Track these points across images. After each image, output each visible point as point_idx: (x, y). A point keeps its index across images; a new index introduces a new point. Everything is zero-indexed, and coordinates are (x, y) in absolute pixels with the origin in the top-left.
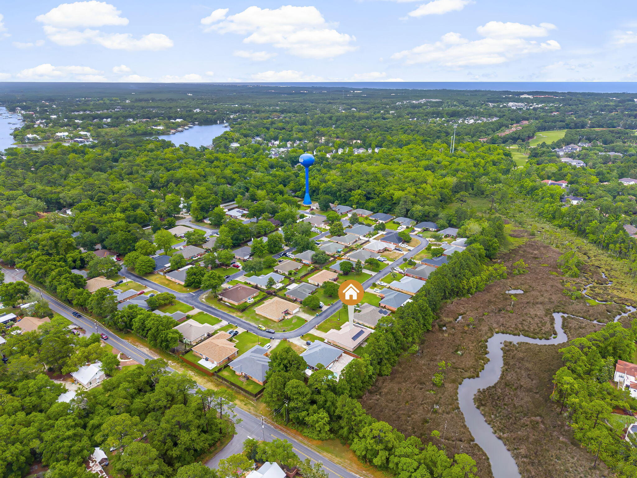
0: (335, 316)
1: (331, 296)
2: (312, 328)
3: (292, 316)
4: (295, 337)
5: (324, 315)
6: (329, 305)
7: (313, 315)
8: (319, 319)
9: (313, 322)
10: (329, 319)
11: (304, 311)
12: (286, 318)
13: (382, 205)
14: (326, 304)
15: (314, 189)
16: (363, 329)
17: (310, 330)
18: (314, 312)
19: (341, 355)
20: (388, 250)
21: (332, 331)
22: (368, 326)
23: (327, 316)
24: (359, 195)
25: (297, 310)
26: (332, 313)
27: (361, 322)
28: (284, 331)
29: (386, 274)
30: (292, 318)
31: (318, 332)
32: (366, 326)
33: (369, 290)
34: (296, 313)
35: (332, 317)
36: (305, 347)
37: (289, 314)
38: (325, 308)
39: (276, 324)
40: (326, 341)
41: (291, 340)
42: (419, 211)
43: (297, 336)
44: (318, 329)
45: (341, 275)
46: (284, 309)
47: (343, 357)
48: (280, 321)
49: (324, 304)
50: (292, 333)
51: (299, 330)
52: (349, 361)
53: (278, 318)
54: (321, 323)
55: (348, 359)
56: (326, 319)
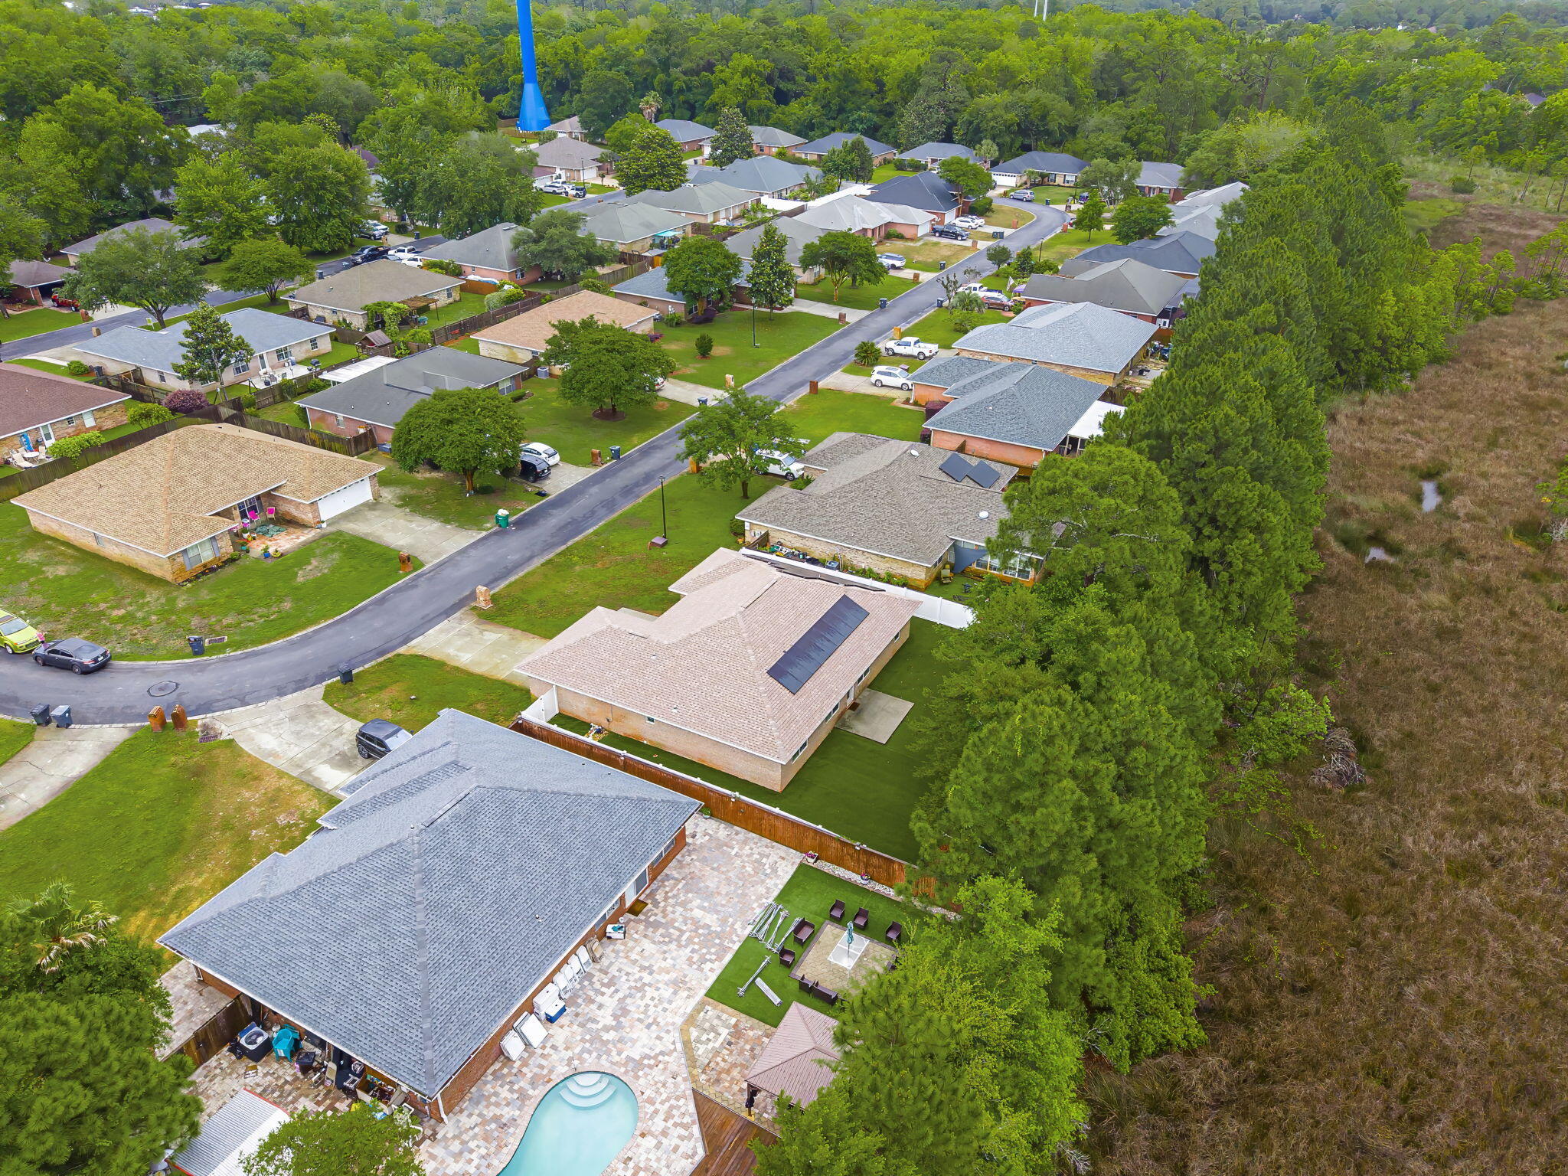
0: (630, 521)
1: (610, 416)
2: (448, 613)
3: (305, 536)
4: (282, 692)
5: (558, 518)
6: (594, 460)
7: (463, 519)
8: (514, 546)
9: (467, 567)
10: (587, 543)
11: (414, 504)
12: (257, 548)
13: (841, 110)
14: (570, 457)
15: (560, 72)
16: (854, 594)
17: (428, 623)
18: (481, 504)
19: (680, 841)
20: (900, 237)
21: (600, 618)
22: (881, 568)
23: (575, 526)
24: (746, 72)
25: (364, 493)
26: (610, 505)
27: (819, 549)
28: (198, 649)
29: (915, 313)
30: (303, 554)
31: (494, 635)
32: (864, 573)
33: (840, 380)
34: (346, 516)
35: (611, 526)
36: (333, 778)
37: (287, 522)
38: (565, 477)
39: (154, 596)
40: (536, 714)
41: (230, 724)
42: (1007, 108)
43: (300, 685)
44: (499, 613)
45: (675, 323)
46: (245, 486)
47: (704, 860)
48: (197, 577)
49: (557, 458)
50: (264, 663)
51: (329, 632)
52: (761, 890)
53: (191, 554)
54: (521, 574)
55: (749, 869)
56: (570, 543)
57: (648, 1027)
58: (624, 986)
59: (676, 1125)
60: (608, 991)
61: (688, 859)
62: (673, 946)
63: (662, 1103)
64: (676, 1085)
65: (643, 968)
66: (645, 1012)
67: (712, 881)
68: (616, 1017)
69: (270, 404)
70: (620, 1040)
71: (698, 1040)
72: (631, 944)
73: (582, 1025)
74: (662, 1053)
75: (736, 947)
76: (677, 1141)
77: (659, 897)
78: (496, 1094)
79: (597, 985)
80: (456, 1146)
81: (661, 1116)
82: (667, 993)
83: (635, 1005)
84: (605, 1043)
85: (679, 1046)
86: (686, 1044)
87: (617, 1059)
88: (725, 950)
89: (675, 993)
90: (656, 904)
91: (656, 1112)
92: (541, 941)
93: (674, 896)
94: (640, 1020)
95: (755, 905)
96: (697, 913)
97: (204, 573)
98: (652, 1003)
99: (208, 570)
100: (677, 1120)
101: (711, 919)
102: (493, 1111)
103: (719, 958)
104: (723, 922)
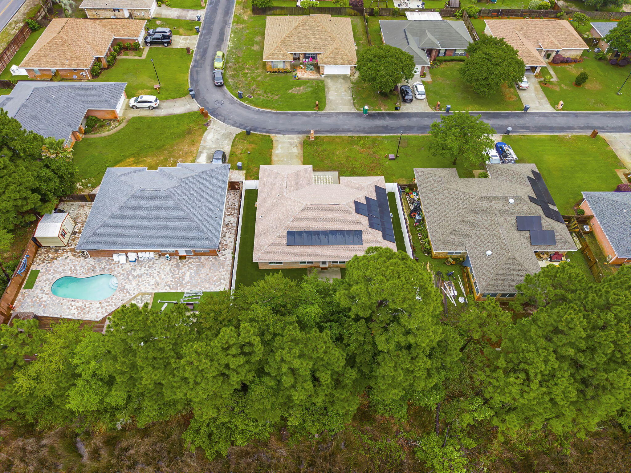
2: (300, 132)
3: (315, 76)
4: (234, 125)
7: (361, 101)
10: (374, 139)
12: (296, 73)
18: (375, 99)
25: (347, 71)
28: (239, 96)
30: (304, 83)
31: (296, 150)
35: (393, 138)
36: (202, 159)
37: (316, 68)
38: (416, 106)
39: (258, 71)
41: (214, 125)
44: (310, 144)
46: (308, 48)
47: (213, 264)
48: (273, 72)
49: (424, 97)
50: (245, 112)
51: (270, 115)
52: (207, 286)
53: (275, 64)
54: (338, 135)
55: (215, 278)
56: (369, 135)
57: (137, 285)
58: (151, 271)
59: (106, 309)
60: (147, 268)
61: (211, 259)
62: (171, 275)
63: (112, 302)
64: (119, 302)
65: (159, 272)
66: (142, 281)
67: (203, 271)
68: (138, 275)
69: (386, 15)
70: (130, 281)
71: (137, 300)
72: (167, 264)
73: (132, 269)
74: (129, 293)
75: (179, 291)
76: (101, 312)
77: (190, 261)
78: (102, 263)
79: (148, 265)
80: (84, 265)
81: (108, 304)
82: (152, 282)
83: (144, 277)
84: (128, 278)
85: (133, 296)
86: (135, 297)
87: (123, 283)
88: (176, 289)
89: (153, 285)
90: (187, 261)
91: (109, 302)
92: (134, 241)
93: (192, 264)
94: (139, 281)
95: (199, 288)
96: (188, 274)
97: (276, 72)
98: (147, 281)
99: (278, 72)
100: (108, 308)
101: (187, 278)
102: (97, 266)
103: (171, 289)
104: (188, 282)
